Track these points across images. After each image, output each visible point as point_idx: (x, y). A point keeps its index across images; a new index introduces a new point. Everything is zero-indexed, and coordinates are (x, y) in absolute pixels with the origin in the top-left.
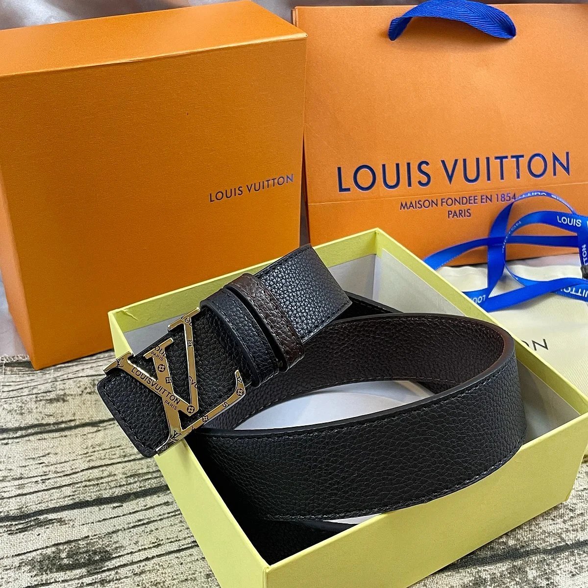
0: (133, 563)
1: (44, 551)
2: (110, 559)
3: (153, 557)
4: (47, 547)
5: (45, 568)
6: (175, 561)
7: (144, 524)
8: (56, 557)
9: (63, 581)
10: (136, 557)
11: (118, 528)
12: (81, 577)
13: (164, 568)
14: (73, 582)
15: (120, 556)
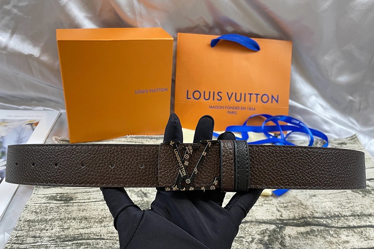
0: (79, 203)
1: (53, 194)
2: (72, 200)
3: (86, 202)
4: (54, 193)
5: (51, 199)
6: (94, 204)
7: (87, 192)
8: (56, 197)
9: (55, 204)
10: (81, 201)
11: (78, 192)
12: (62, 204)
13: (88, 206)
14: (58, 205)
15: (76, 200)
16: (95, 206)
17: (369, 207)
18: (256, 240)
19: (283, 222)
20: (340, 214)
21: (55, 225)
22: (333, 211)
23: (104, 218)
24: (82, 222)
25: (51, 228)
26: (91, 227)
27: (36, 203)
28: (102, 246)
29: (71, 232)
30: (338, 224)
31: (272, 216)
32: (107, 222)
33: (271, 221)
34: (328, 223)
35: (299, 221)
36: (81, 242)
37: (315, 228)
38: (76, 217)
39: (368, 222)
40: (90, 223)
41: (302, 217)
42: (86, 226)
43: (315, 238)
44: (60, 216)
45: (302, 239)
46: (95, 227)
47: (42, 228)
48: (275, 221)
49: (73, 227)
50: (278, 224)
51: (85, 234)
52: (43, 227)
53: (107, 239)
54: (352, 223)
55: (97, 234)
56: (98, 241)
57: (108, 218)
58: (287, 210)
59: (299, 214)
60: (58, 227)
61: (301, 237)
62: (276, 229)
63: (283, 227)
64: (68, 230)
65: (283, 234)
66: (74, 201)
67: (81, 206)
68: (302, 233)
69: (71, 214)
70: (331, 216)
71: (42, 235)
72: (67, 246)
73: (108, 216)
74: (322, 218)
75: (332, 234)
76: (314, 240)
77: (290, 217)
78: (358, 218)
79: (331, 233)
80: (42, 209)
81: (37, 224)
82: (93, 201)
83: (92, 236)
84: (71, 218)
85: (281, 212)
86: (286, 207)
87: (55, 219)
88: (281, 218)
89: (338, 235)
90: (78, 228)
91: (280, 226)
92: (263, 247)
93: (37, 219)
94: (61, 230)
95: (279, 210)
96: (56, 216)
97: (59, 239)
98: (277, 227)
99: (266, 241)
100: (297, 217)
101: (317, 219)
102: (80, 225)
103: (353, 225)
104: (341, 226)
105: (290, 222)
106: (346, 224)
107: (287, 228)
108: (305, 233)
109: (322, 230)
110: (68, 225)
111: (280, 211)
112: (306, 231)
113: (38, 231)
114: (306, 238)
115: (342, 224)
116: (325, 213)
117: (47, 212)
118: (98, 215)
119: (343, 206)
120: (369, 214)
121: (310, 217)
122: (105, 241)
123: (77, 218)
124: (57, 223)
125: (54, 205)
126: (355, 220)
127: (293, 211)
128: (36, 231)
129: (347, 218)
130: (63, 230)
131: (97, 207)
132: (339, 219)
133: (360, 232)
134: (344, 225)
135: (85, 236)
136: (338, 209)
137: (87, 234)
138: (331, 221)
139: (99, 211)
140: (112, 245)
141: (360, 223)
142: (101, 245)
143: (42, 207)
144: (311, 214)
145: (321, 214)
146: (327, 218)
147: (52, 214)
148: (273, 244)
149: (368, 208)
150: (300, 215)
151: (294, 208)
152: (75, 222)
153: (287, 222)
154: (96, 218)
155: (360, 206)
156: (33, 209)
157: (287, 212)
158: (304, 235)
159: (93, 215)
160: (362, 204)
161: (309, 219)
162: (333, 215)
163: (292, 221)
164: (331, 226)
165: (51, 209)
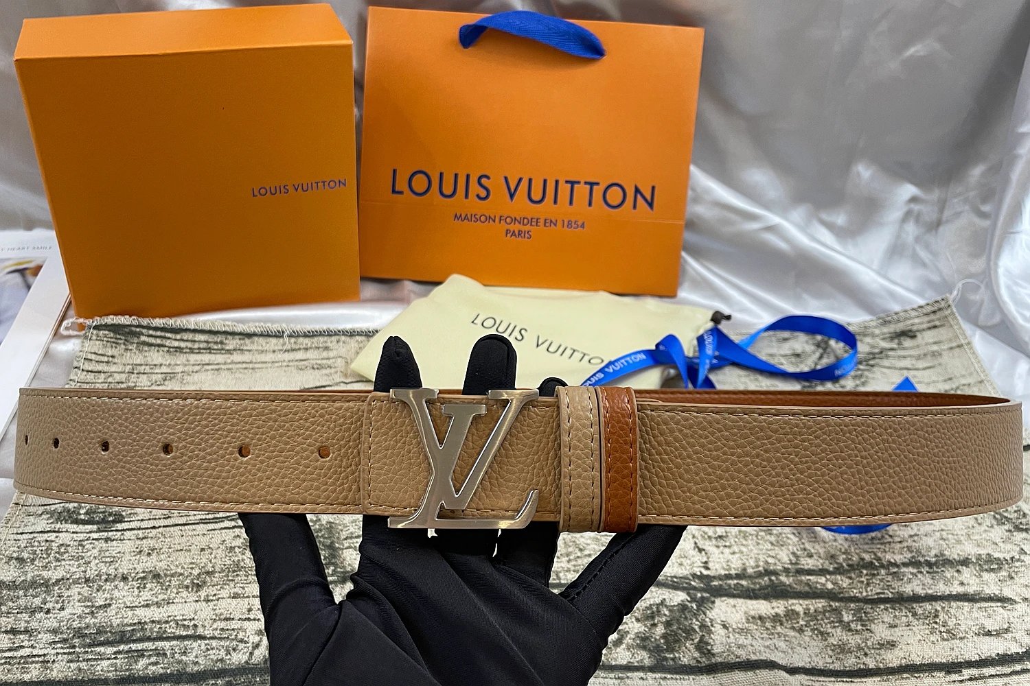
16: (184, 539)
17: (962, 538)
18: (630, 639)
19: (708, 585)
20: (877, 560)
21: (71, 596)
22: (857, 551)
23: (208, 573)
24: (145, 587)
25: (58, 606)
26: (168, 603)
27: (20, 531)
28: (196, 657)
29: (115, 618)
30: (869, 589)
31: (681, 564)
32: (213, 586)
33: (675, 580)
34: (840, 588)
35: (757, 581)
36: (140, 649)
37: (798, 605)
38: (131, 573)
39: (956, 583)
40: (167, 589)
41: (766, 570)
42: (157, 597)
43: (797, 635)
44: (86, 572)
45: (762, 634)
46: (182, 603)
47: (34, 606)
48: (688, 581)
49: (120, 601)
50: (695, 588)
51: (153, 622)
52: (37, 602)
53: (213, 638)
54: (911, 585)
55: (186, 623)
56: (186, 642)
57: (217, 575)
58: (725, 546)
59: (757, 560)
60: (79, 601)
61: (756, 629)
62: (689, 605)
63: (708, 599)
64: (106, 611)
65: (706, 617)
66: (125, 526)
67: (143, 538)
68: (760, 618)
69: (117, 565)
70: (849, 565)
71: (34, 625)
72: (101, 659)
73: (217, 569)
74: (822, 572)
75: (848, 623)
76: (794, 640)
77: (730, 569)
78: (928, 572)
79: (847, 617)
80: (36, 551)
81: (20, 592)
82: (177, 523)
83: (171, 630)
84: (116, 576)
85: (706, 553)
86: (720, 537)
87: (71, 581)
88: (705, 572)
89: (866, 625)
90: (133, 605)
91: (699, 595)
92: (649, 657)
93: (22, 578)
94: (87, 611)
95: (700, 547)
96: (74, 570)
97: (79, 637)
98: (691, 598)
99: (659, 640)
100: (750, 571)
101: (808, 577)
102: (138, 596)
103: (913, 591)
104: (876, 597)
105: (729, 585)
106: (891, 590)
107: (718, 601)
108: (769, 618)
109: (820, 610)
110: (105, 595)
111: (704, 550)
112: (773, 612)
113: (24, 614)
114: (773, 634)
115: (879, 591)
116: (833, 557)
117: (51, 558)
118: (191, 566)
119: (887, 536)
120: (961, 558)
121: (786, 571)
122: (206, 645)
123: (133, 575)
124: (75, 590)
125: (69, 536)
126: (919, 576)
127: (742, 553)
128: (19, 615)
129: (896, 570)
130: (92, 612)
131: (188, 541)
132: (874, 575)
133: (929, 613)
134: (886, 591)
135: (151, 630)
136: (873, 543)
137: (159, 622)
138: (848, 581)
139: (193, 552)
140: (227, 655)
141: (933, 587)
142: (194, 654)
143: (36, 544)
144: (790, 560)
145: (821, 561)
146: (839, 570)
147: (63, 563)
148: (677, 649)
149: (959, 542)
150: (761, 563)
151: (744, 543)
152: (126, 588)
153: (721, 585)
154: (186, 574)
155: (938, 534)
156: (13, 551)
157: (722, 553)
158: (768, 625)
159: (177, 566)
160: (942, 530)
161: (783, 578)
162: (856, 563)
163: (735, 582)
164: (847, 595)
165: (62, 550)
